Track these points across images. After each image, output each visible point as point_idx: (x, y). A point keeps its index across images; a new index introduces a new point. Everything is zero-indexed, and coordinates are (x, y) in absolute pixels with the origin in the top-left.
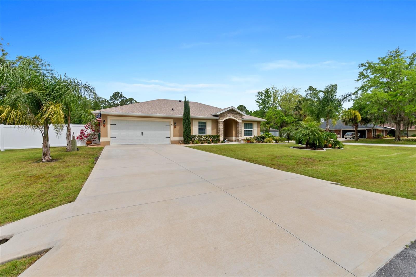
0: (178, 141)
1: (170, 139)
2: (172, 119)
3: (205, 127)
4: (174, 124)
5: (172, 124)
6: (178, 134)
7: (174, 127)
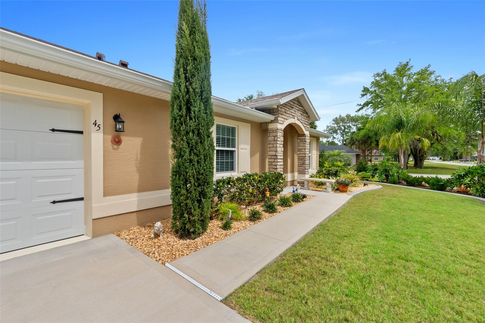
0: (134, 216)
1: (88, 210)
2: (101, 95)
3: (233, 146)
4: (112, 122)
5: (100, 122)
6: (135, 178)
7: (109, 137)
